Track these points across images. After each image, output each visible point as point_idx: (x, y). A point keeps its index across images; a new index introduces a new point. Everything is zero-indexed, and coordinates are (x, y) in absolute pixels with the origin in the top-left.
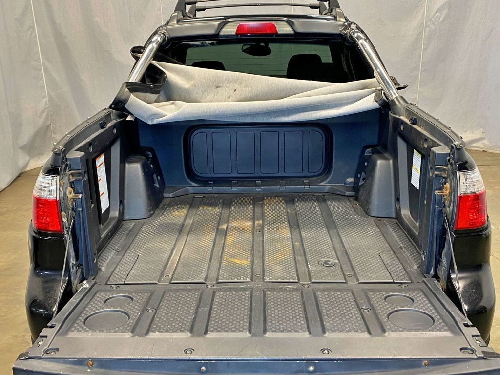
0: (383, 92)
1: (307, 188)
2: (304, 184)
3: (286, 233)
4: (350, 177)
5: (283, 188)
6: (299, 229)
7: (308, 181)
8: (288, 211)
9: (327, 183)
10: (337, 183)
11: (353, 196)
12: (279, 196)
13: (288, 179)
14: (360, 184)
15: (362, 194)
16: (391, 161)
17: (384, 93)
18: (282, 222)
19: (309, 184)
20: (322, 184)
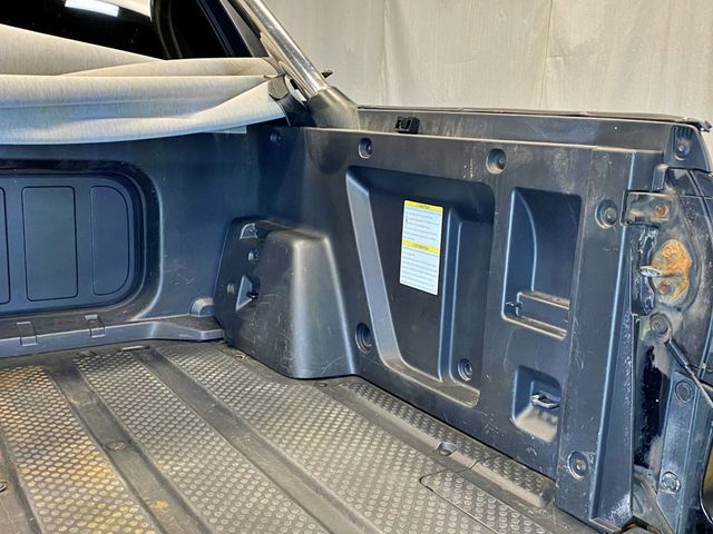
0: (287, 80)
1: (98, 333)
2: (88, 324)
3: (102, 476)
4: (203, 296)
5: (30, 342)
6: (138, 450)
7: (96, 316)
8: (72, 401)
9: (147, 316)
10: (174, 314)
11: (218, 340)
12: (24, 365)
13: (41, 316)
14: (238, 307)
15: (257, 330)
16: (327, 242)
17: (292, 81)
18: (70, 439)
19: (101, 322)
20: (135, 319)
